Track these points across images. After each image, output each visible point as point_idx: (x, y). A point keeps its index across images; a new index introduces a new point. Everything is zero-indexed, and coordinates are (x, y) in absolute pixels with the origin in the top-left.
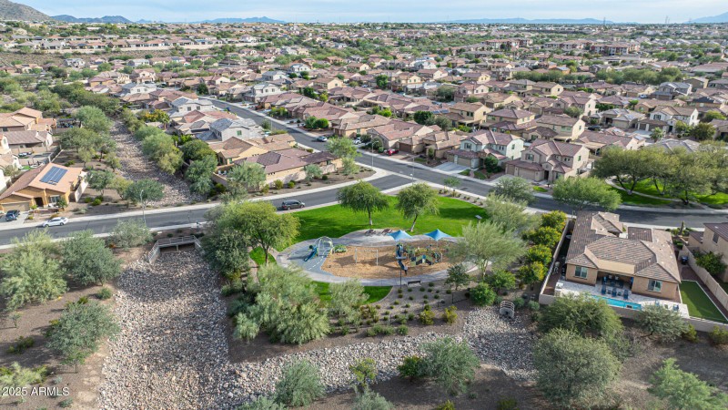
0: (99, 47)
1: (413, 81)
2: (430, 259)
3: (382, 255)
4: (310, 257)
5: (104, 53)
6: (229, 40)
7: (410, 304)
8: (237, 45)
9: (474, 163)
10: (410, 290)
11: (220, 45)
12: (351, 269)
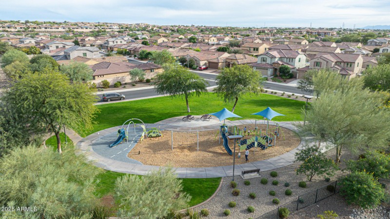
0: (21, 28)
1: (212, 41)
2: (263, 142)
3: (203, 139)
4: (116, 142)
5: (24, 31)
6: (102, 27)
7: (253, 206)
8: (107, 30)
9: (270, 72)
10: (247, 183)
11: (96, 30)
12: (166, 156)
